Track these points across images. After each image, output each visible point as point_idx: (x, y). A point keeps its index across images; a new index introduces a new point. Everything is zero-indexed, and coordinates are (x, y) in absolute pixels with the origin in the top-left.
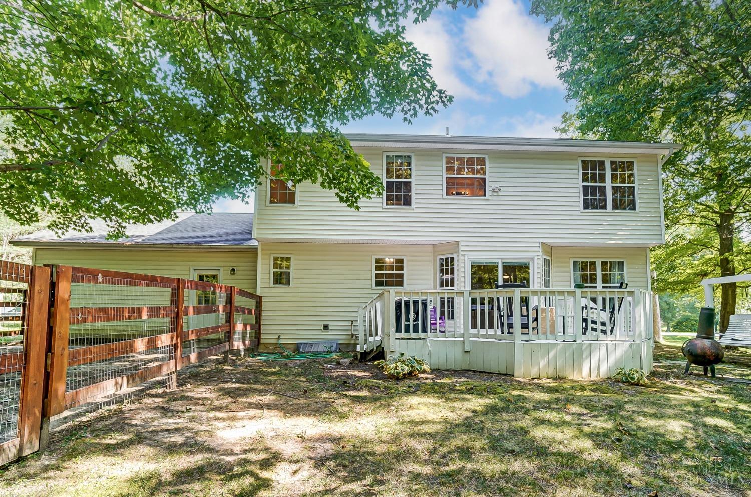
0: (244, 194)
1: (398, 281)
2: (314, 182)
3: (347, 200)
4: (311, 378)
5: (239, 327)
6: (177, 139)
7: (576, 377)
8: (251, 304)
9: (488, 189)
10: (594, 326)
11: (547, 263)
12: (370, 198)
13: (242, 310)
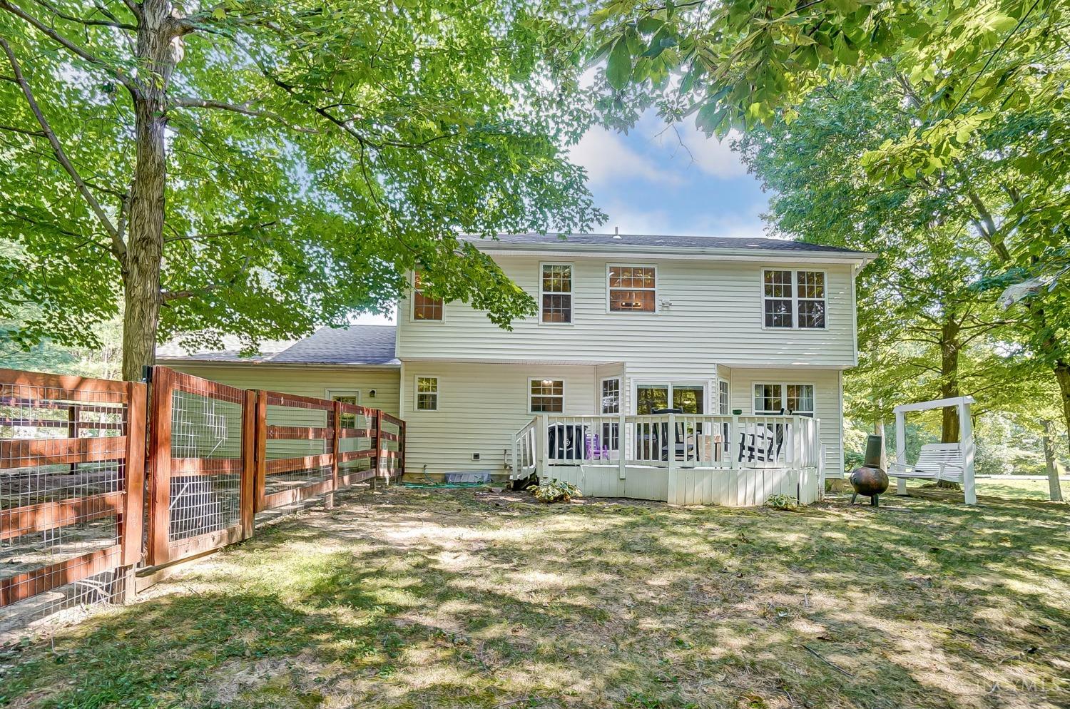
0: (387, 310)
1: (557, 406)
2: (465, 301)
3: (499, 321)
4: (463, 501)
5: (384, 453)
6: (318, 252)
7: (730, 503)
8: (395, 430)
9: (658, 304)
10: (760, 455)
11: (723, 387)
12: (523, 318)
13: (388, 436)
